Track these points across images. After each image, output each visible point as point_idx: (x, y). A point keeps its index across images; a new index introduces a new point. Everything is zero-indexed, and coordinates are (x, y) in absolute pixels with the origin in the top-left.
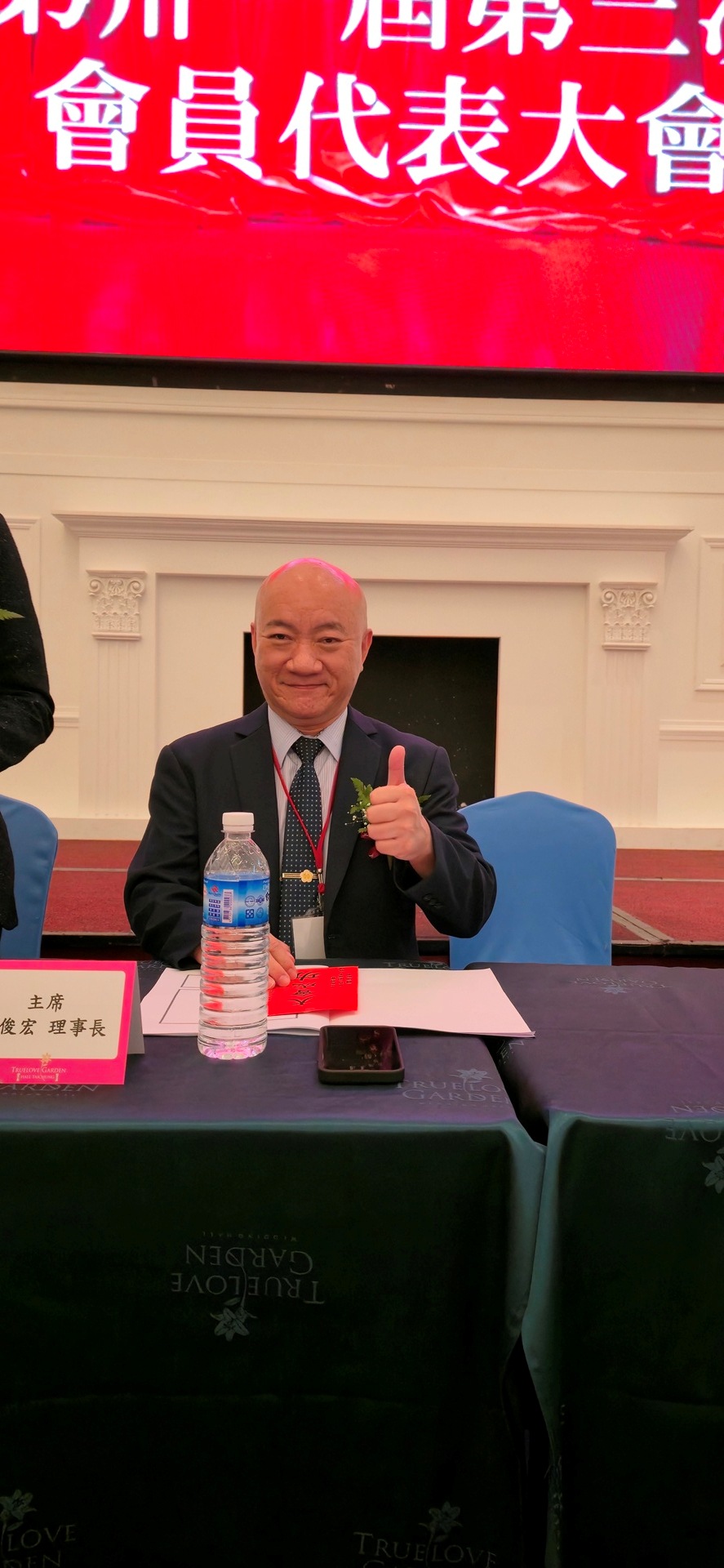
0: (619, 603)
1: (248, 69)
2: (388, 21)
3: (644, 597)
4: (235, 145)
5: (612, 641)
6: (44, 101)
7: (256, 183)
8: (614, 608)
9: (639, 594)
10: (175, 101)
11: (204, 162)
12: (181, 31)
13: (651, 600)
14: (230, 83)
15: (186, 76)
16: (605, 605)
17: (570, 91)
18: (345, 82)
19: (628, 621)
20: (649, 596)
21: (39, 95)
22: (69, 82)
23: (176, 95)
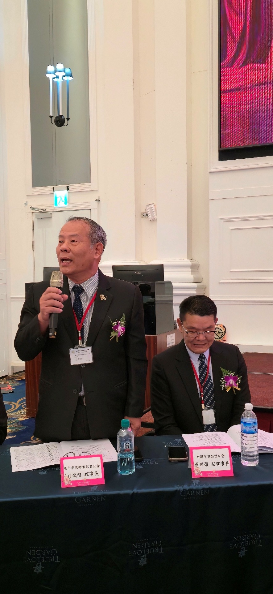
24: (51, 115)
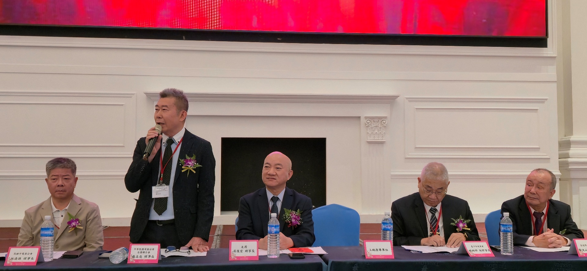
0: (372, 125)
3: (382, 122)
5: (370, 140)
8: (370, 126)
9: (380, 121)
13: (385, 123)
16: (367, 125)
19: (377, 131)
20: (384, 121)
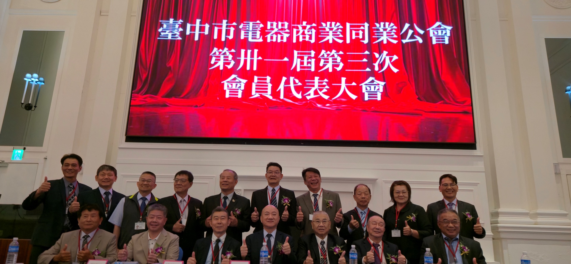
1: (270, 76)
2: (301, 66)
4: (267, 92)
6: (223, 84)
7: (271, 100)
10: (253, 83)
11: (259, 96)
12: (255, 68)
14: (266, 79)
15: (256, 78)
17: (343, 79)
18: (292, 79)
21: (222, 82)
22: (229, 79)
23: (253, 82)
24: (23, 102)
